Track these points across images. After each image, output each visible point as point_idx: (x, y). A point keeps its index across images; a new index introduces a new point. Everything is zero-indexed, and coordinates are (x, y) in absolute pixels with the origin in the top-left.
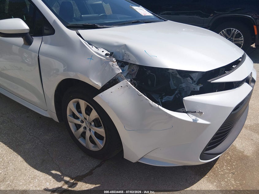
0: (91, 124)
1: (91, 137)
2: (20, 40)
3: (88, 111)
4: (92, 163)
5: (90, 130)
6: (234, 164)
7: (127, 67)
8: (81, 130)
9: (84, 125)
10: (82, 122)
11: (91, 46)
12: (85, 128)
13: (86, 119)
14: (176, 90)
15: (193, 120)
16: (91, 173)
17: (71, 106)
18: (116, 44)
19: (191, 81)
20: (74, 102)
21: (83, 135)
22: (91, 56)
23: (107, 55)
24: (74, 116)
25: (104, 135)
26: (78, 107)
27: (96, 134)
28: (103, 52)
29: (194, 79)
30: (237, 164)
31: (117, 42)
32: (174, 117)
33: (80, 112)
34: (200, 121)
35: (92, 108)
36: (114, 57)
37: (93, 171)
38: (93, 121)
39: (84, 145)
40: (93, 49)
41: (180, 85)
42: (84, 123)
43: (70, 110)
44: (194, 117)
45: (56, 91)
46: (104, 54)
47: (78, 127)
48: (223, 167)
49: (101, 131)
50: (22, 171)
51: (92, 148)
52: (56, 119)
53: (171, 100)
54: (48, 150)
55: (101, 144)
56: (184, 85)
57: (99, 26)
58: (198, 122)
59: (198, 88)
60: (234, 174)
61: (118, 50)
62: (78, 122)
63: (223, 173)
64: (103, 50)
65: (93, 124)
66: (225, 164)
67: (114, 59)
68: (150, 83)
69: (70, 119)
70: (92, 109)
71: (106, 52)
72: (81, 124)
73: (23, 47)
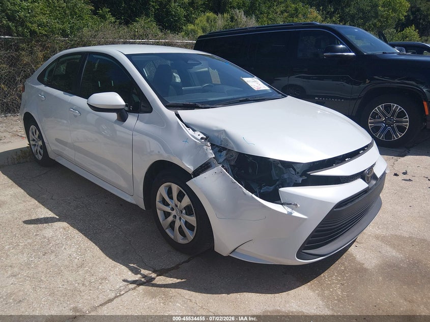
0: (182, 212)
1: (180, 227)
2: (114, 116)
3: (180, 197)
4: (179, 258)
5: (180, 219)
6: (347, 275)
7: (224, 153)
8: (170, 219)
9: (174, 213)
10: (172, 209)
11: (188, 129)
12: (175, 217)
13: (177, 206)
14: (278, 180)
15: (288, 212)
16: (177, 267)
17: (162, 191)
18: (215, 129)
19: (293, 172)
20: (166, 187)
21: (172, 225)
22: (186, 139)
23: (202, 138)
24: (164, 202)
25: (195, 224)
26: (170, 192)
27: (186, 223)
28: (199, 135)
29: (297, 170)
30: (350, 276)
31: (217, 127)
32: (271, 209)
33: (171, 198)
34: (296, 214)
35: (185, 193)
36: (208, 141)
37: (180, 266)
38: (185, 208)
39: (172, 237)
40: (189, 132)
41: (282, 175)
42: (175, 210)
43: (161, 195)
44: (290, 210)
45: (146, 173)
46: (199, 138)
47: (167, 215)
48: (332, 276)
49: (192, 220)
50: (102, 258)
51: (181, 241)
52: (142, 206)
53: (270, 190)
54: (130, 241)
55: (190, 236)
56: (286, 176)
57: (200, 106)
58: (293, 214)
59: (300, 180)
60: (342, 284)
61: (216, 134)
62: (168, 209)
63: (329, 283)
64: (199, 133)
65: (184, 211)
66: (336, 274)
67: (209, 143)
68: (250, 171)
69: (159, 205)
70: (185, 195)
71: (202, 136)
72: (170, 211)
73: (115, 122)
